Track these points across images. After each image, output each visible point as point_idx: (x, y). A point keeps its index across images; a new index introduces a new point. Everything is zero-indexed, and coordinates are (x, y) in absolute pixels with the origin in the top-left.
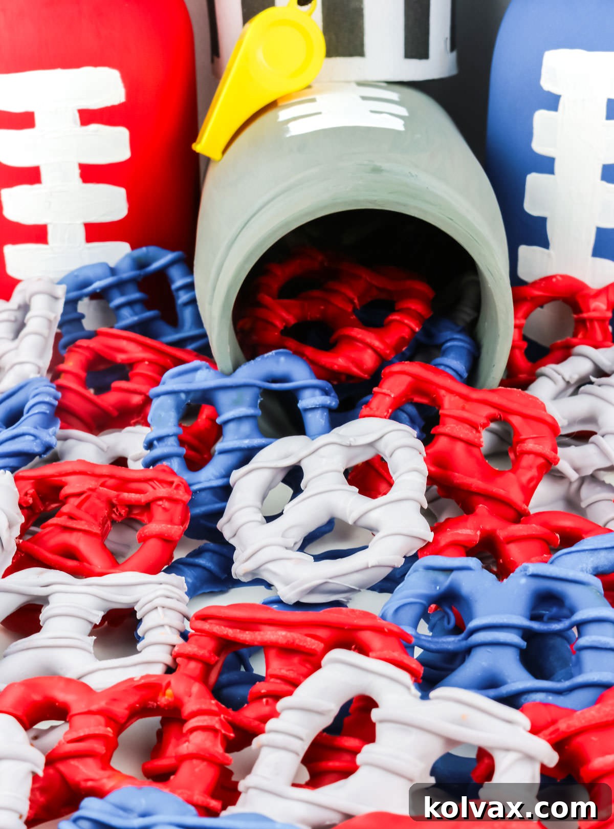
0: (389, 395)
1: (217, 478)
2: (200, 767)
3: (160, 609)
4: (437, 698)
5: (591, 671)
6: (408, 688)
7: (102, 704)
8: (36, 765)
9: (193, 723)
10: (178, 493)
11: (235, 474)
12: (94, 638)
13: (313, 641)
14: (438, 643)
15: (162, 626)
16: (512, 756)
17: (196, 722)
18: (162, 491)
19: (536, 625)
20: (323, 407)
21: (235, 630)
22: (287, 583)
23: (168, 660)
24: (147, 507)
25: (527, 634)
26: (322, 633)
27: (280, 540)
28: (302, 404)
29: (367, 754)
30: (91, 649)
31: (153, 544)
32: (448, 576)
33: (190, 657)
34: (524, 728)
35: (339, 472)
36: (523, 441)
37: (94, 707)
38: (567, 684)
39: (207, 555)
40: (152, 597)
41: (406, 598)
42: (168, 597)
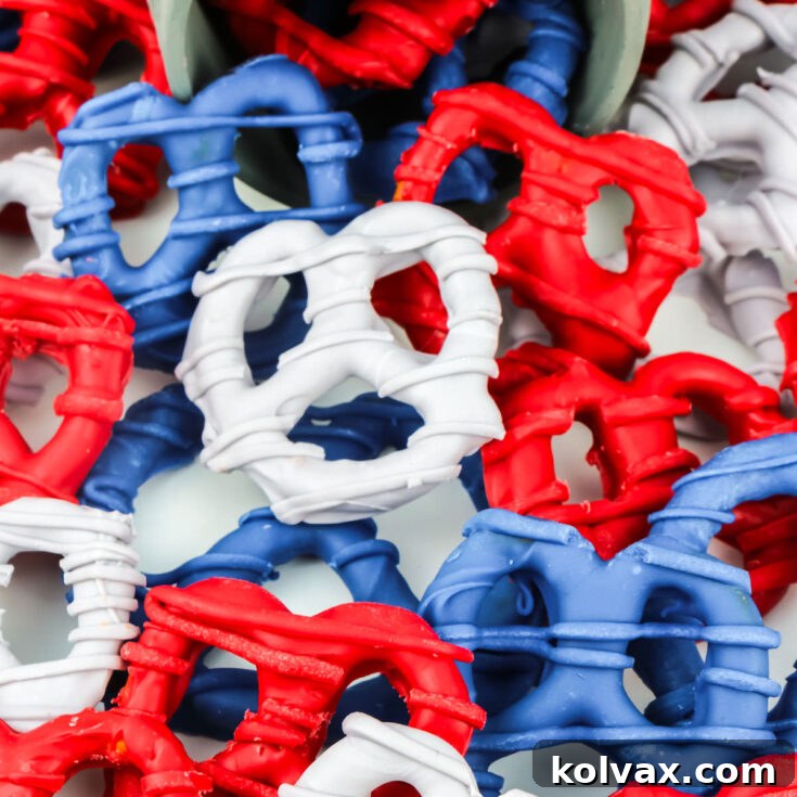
0: (443, 146)
1: (173, 282)
3: (98, 583)
10: (114, 337)
11: (201, 283)
13: (328, 667)
15: (105, 609)
18: (89, 332)
19: (649, 631)
20: (338, 160)
21: (212, 631)
23: (115, 663)
24: (69, 348)
25: (634, 648)
27: (275, 422)
28: (305, 154)
31: (77, 423)
32: (529, 546)
33: (147, 667)
35: (365, 301)
36: (651, 232)
40: (84, 558)
41: (465, 582)
42: (109, 561)
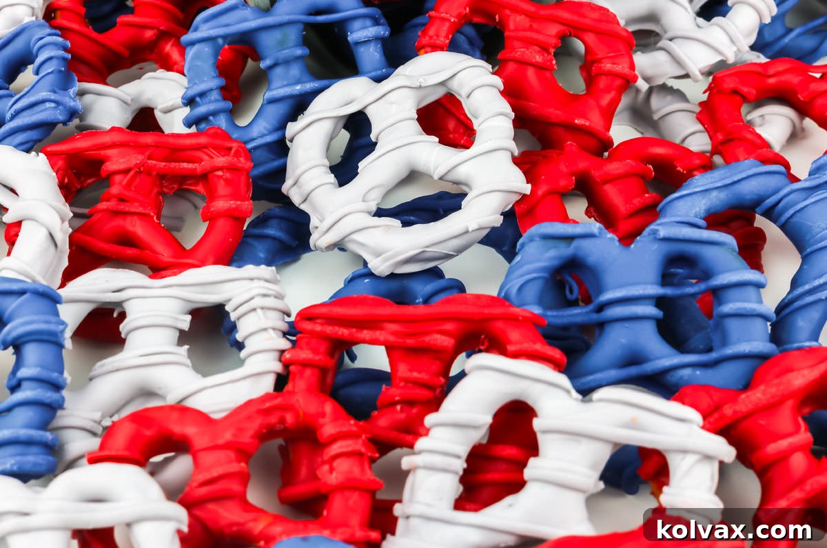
0: (449, 20)
1: (270, 132)
2: (355, 498)
3: (259, 311)
4: (601, 400)
5: (739, 341)
6: (568, 392)
7: (228, 436)
8: (179, 521)
9: (336, 448)
10: (239, 161)
11: (292, 128)
12: (187, 347)
13: (443, 338)
14: (563, 316)
15: (265, 329)
16: (690, 459)
17: (340, 447)
18: (221, 160)
19: (668, 291)
20: (377, 39)
21: (350, 329)
22: (377, 254)
23: (278, 367)
24: (205, 177)
25: (660, 301)
26: (449, 326)
27: (363, 206)
28: (352, 37)
29: (533, 468)
30: (188, 362)
31: (221, 224)
32: (571, 243)
33: (305, 364)
34: (698, 425)
35: (412, 119)
36: (599, 61)
37: (221, 442)
38: (714, 355)
39: (274, 222)
40: (247, 296)
41: (530, 273)
42: (265, 296)
